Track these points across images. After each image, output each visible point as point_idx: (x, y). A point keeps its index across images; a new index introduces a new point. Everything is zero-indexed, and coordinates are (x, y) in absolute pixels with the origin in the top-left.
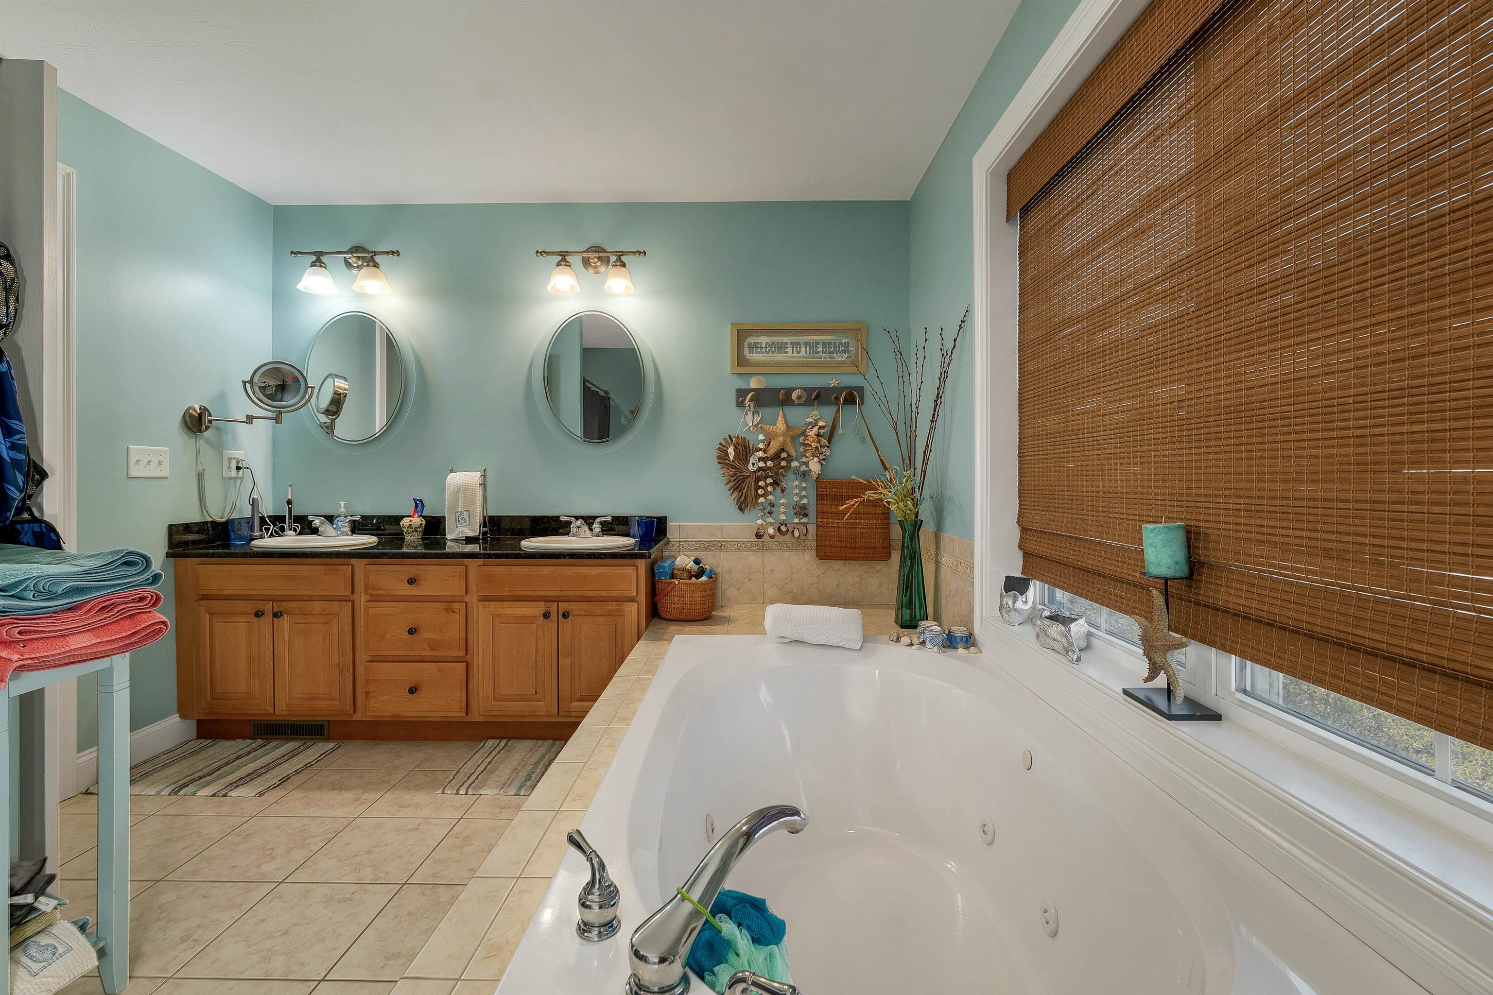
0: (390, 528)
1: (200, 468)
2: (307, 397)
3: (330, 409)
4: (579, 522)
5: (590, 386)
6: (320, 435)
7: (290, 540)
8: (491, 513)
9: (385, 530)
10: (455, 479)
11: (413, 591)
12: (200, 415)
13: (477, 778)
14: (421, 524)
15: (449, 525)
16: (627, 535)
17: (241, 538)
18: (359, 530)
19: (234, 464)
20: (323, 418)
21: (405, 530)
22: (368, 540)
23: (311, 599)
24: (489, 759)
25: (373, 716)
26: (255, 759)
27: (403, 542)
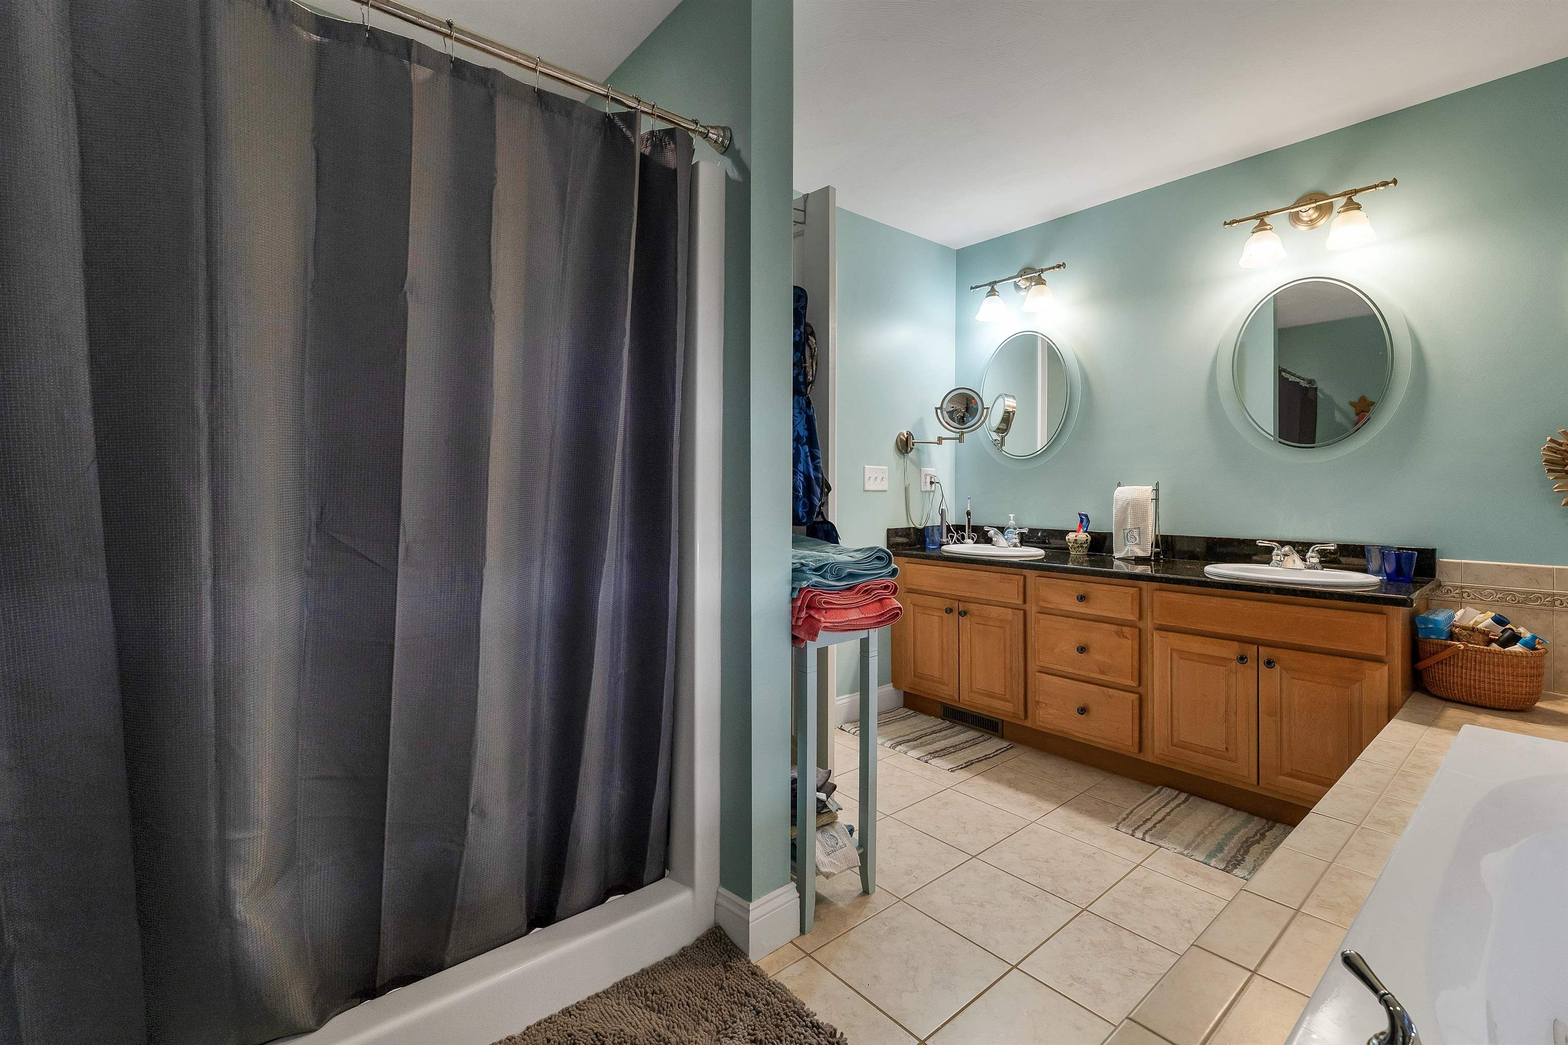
0: (1055, 543)
1: (907, 483)
2: (983, 418)
3: (1001, 427)
4: (1287, 548)
5: (1287, 376)
6: (992, 451)
7: (969, 548)
8: (1164, 532)
9: (1049, 543)
10: (1124, 493)
11: (1081, 608)
12: (907, 439)
13: (1154, 826)
14: (1087, 540)
15: (1116, 542)
16: (1365, 571)
17: (933, 543)
18: (1026, 542)
19: (928, 480)
20: (995, 436)
21: (1070, 545)
22: (1037, 552)
23: (988, 603)
24: (1167, 810)
25: (1041, 726)
26: (946, 738)
27: (1069, 558)
